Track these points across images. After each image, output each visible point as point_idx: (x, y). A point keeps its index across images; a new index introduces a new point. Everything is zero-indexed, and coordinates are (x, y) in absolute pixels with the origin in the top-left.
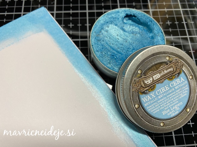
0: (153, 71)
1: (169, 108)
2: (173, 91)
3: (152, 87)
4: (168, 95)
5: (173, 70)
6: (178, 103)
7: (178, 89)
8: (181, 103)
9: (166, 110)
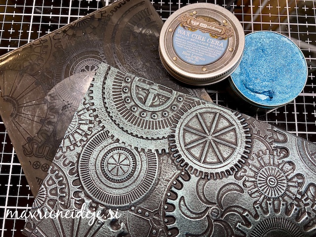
0: (205, 20)
1: (191, 54)
2: (206, 46)
3: (193, 29)
4: (200, 44)
5: (221, 32)
6: (201, 57)
7: (211, 48)
8: (204, 59)
9: (187, 52)
